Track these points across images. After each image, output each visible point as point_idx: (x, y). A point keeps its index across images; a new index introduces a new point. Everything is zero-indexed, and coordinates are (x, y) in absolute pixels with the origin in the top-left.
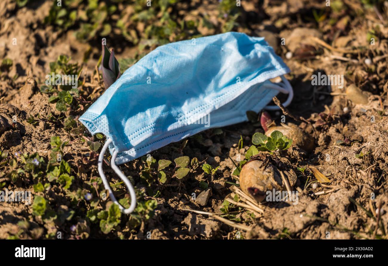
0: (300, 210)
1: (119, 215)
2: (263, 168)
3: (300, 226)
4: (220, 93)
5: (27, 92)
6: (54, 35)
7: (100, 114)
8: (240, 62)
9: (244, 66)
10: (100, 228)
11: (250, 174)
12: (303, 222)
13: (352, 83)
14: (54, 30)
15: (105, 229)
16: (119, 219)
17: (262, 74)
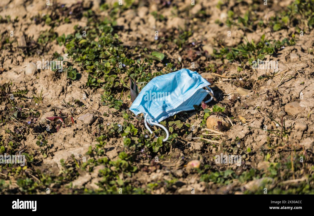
0: (241, 129)
1: (162, 143)
2: (218, 117)
3: (244, 136)
4: (184, 95)
5: (96, 107)
6: (92, 91)
7: (139, 105)
8: (190, 80)
9: (192, 82)
10: (153, 150)
11: (213, 120)
12: (244, 133)
13: (239, 87)
14: (91, 89)
15: (155, 150)
16: (162, 144)
17: (200, 85)
